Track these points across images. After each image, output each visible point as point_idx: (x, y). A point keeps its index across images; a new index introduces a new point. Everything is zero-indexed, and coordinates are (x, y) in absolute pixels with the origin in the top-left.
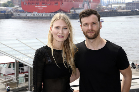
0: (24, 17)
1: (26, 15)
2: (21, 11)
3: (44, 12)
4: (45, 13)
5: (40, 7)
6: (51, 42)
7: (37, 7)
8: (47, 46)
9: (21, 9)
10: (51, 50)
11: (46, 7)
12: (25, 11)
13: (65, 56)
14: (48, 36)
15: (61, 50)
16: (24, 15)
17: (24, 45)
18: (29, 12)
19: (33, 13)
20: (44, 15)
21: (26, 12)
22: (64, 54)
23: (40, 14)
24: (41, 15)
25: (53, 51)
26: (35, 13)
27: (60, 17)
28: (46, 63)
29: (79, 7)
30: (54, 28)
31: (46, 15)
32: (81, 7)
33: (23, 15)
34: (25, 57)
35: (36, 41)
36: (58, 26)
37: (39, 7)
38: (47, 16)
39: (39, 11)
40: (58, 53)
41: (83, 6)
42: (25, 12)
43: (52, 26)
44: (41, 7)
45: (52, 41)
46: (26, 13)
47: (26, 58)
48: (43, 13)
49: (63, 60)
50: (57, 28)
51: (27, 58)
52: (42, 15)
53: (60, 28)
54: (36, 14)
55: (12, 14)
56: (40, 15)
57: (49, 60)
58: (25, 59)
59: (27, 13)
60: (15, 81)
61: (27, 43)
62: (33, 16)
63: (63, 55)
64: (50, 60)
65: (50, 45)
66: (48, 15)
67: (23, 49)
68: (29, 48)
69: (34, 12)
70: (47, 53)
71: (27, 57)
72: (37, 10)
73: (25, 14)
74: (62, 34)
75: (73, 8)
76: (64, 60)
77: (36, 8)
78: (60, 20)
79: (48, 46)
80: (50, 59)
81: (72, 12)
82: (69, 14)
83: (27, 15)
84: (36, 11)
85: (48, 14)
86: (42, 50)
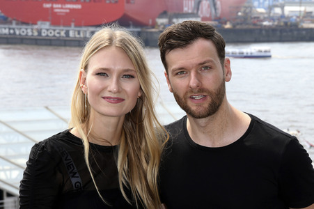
0: (7, 38)
1: (12, 31)
3: (73, 24)
4: (76, 26)
5: (60, 6)
6: (83, 121)
7: (48, 6)
10: (83, 148)
11: (78, 7)
12: (10, 19)
13: (126, 167)
16: (6, 31)
18: (24, 23)
19: (36, 27)
20: (71, 34)
21: (14, 22)
22: (123, 158)
23: (58, 29)
24: (63, 34)
25: (90, 151)
26: (43, 26)
27: (111, 40)
28: (66, 188)
29: (185, 9)
30: (93, 74)
31: (79, 34)
32: (190, 11)
33: (4, 31)
34: (8, 166)
35: (46, 115)
36: (104, 67)
37: (55, 6)
38: (82, 35)
39: (56, 20)
41: (198, 9)
42: (11, 23)
43: (86, 68)
44: (62, 8)
45: (85, 117)
46: (14, 26)
47: (10, 170)
48: (70, 26)
49: (117, 179)
50: (102, 74)
51: (15, 169)
52: (67, 33)
54: (45, 28)
56: (60, 32)
57: (74, 180)
58: (8, 173)
59: (17, 24)
61: (15, 122)
62: (36, 34)
63: (121, 164)
64: (79, 180)
65: (77, 131)
69: (39, 23)
70: (69, 157)
71: (13, 166)
72: (50, 18)
73: (10, 29)
74: (119, 92)
75: (164, 14)
76: (122, 179)
77: (47, 9)
78: (113, 49)
79: (72, 132)
80: (77, 175)
81: (162, 24)
82: (153, 30)
83: (17, 32)
84: (45, 19)
85: (84, 29)
86: (52, 147)
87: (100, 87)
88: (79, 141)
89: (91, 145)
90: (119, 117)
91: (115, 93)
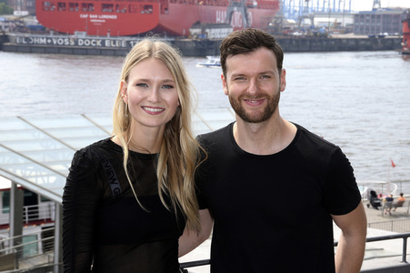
0: (45, 48)
1: (49, 41)
2: (33, 29)
3: (108, 34)
4: (111, 36)
5: (96, 16)
7: (85, 16)
8: (109, 142)
9: (34, 21)
10: (123, 155)
11: (115, 17)
12: (47, 29)
13: (165, 175)
14: (113, 108)
15: (153, 152)
16: (44, 41)
17: (42, 136)
18: (61, 33)
19: (73, 36)
20: (107, 44)
21: (52, 32)
22: (163, 165)
23: (94, 39)
24: (99, 43)
26: (80, 36)
27: (150, 51)
28: (107, 194)
29: (218, 20)
30: (133, 85)
31: (114, 43)
32: (222, 22)
33: (42, 40)
34: (45, 172)
35: (83, 122)
36: (144, 78)
37: (91, 16)
38: (117, 45)
39: (93, 30)
40: (143, 162)
41: (230, 20)
42: (49, 33)
43: (127, 79)
44: (98, 19)
45: (126, 125)
46: (51, 36)
47: (48, 176)
48: (106, 35)
50: (142, 84)
51: (52, 175)
52: (103, 42)
53: (151, 85)
54: (82, 38)
55: (6, 38)
56: (96, 41)
57: (113, 187)
58: (46, 178)
59: (54, 34)
60: (9, 249)
61: (52, 129)
62: (73, 43)
64: (118, 186)
65: (118, 139)
66: (122, 42)
67: (37, 147)
68: (59, 146)
69: (76, 33)
70: (109, 164)
71: (51, 172)
72: (86, 28)
73: (47, 39)
74: (158, 102)
75: (197, 24)
76: (161, 185)
77: (84, 19)
78: (152, 60)
79: (113, 140)
80: (117, 181)
81: (195, 34)
82: (187, 40)
83: (55, 42)
84: (81, 29)
85: (120, 39)
86: (93, 154)
87: (140, 97)
88: (120, 149)
89: (131, 153)
90: (159, 127)
91: (155, 103)
